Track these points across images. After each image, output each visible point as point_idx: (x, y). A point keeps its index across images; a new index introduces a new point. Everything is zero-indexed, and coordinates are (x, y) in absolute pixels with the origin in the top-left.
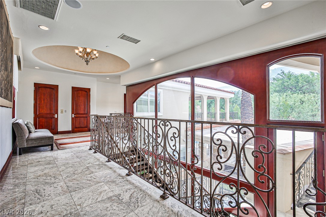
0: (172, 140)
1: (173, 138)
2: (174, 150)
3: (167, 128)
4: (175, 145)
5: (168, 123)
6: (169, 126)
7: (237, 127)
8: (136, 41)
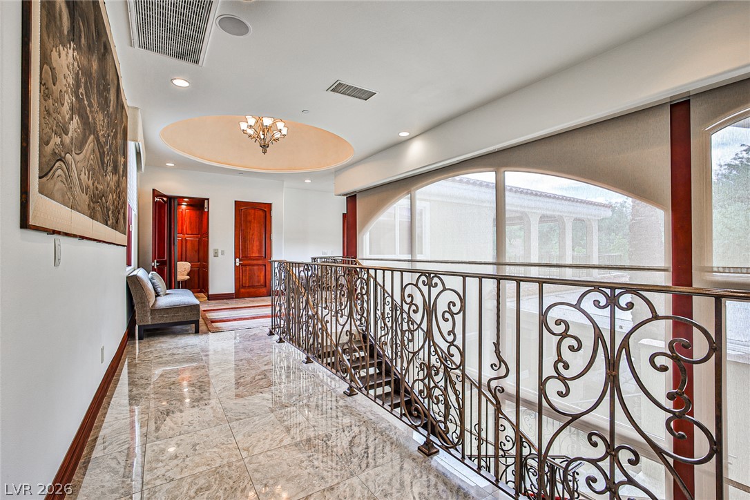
0: (446, 320)
1: (447, 315)
2: (452, 344)
3: (435, 292)
4: (452, 332)
5: (436, 280)
6: (440, 287)
7: (608, 291)
8: (366, 95)
